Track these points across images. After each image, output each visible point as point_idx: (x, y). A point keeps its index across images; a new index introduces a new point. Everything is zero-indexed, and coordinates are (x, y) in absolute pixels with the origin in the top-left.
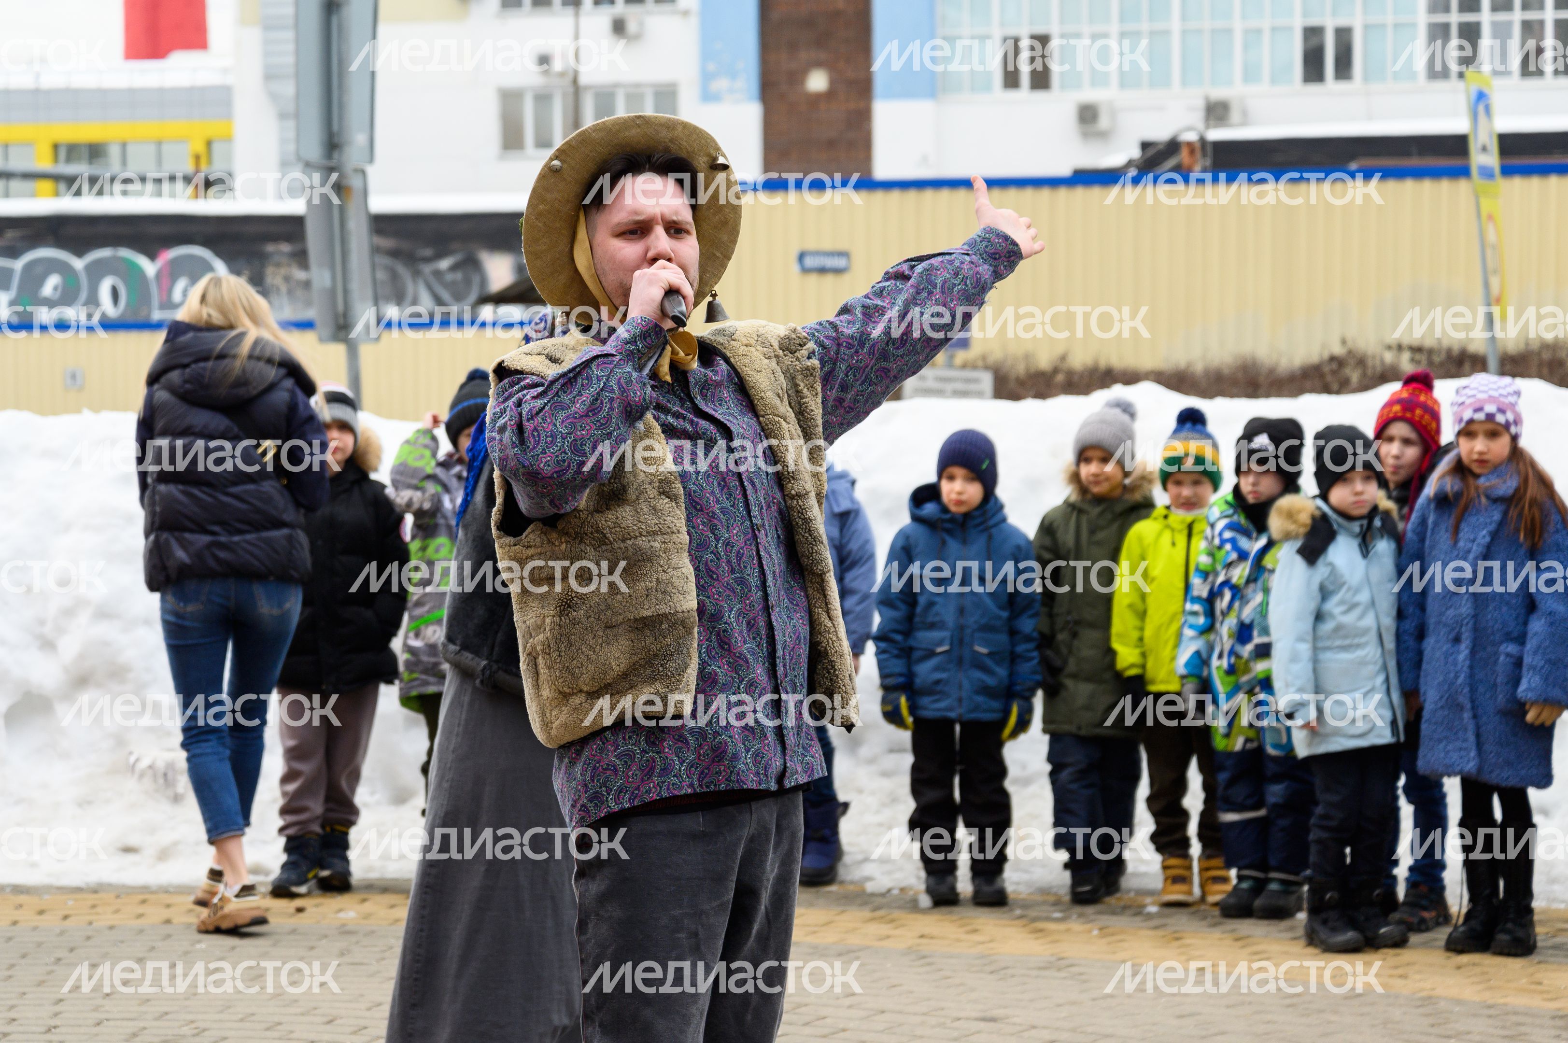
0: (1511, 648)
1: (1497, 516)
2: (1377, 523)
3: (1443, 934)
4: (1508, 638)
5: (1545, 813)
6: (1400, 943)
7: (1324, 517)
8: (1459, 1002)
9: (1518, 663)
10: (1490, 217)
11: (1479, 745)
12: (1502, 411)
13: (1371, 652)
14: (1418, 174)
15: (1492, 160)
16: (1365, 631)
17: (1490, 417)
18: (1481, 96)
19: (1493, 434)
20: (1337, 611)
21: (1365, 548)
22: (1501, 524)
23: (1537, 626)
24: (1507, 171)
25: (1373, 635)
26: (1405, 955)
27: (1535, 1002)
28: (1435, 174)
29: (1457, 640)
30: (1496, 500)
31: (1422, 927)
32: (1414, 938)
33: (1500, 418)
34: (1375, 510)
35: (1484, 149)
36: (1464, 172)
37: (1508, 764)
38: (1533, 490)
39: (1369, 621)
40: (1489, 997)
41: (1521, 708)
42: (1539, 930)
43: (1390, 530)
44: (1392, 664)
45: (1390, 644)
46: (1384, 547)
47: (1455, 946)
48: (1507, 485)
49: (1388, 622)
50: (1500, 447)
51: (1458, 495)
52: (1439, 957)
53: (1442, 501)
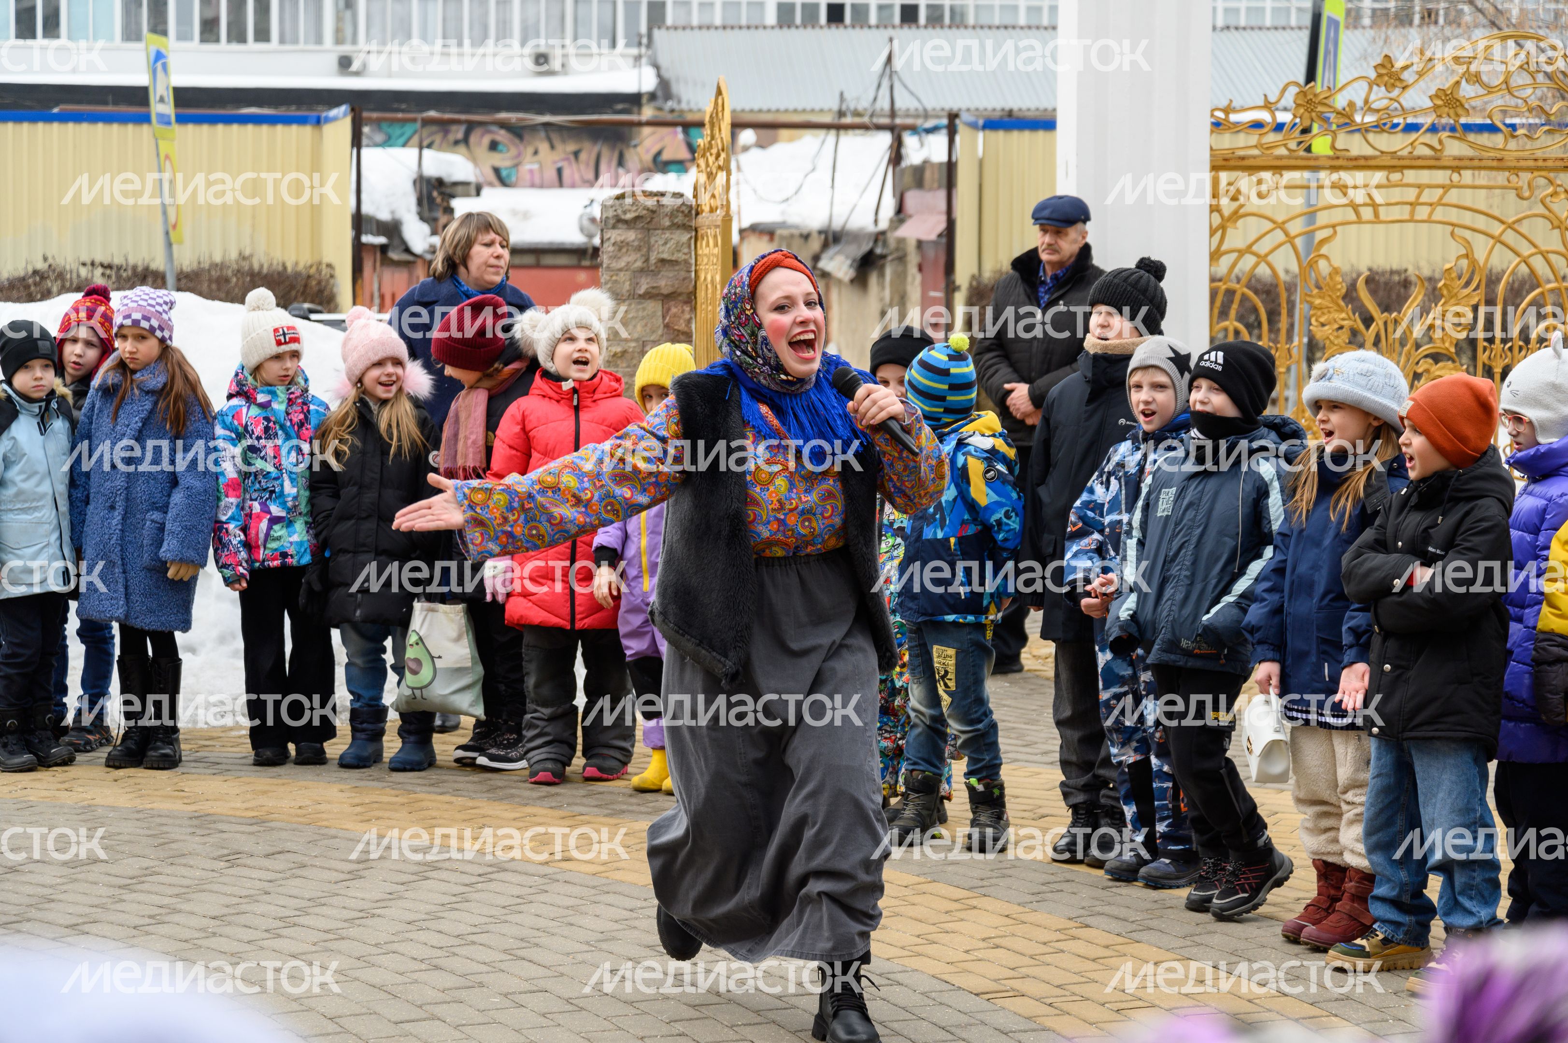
0: (156, 516)
1: (148, 406)
2: (54, 405)
3: (103, 753)
4: (154, 507)
5: (192, 650)
6: (68, 762)
7: (9, 397)
8: (113, 808)
9: (161, 528)
10: (167, 157)
11: (127, 595)
12: (147, 319)
13: (47, 513)
14: (108, 119)
15: (168, 109)
16: (42, 496)
17: (136, 323)
18: (159, 56)
19: (141, 338)
20: (18, 479)
21: (43, 427)
22: (152, 412)
23: (177, 497)
24: (181, 119)
25: (49, 500)
26: (72, 771)
27: (177, 806)
28: (123, 120)
29: (112, 508)
30: (148, 393)
31: (87, 748)
32: (80, 757)
33: (145, 324)
34: (52, 392)
35: (162, 100)
36: (145, 119)
37: (151, 611)
38: (179, 384)
39: (46, 488)
40: (138, 804)
41: (163, 567)
42: (183, 746)
43: (65, 412)
44: (65, 524)
45: (64, 506)
46: (59, 425)
47: (113, 763)
48: (156, 381)
49: (62, 488)
50: (150, 348)
51: (115, 388)
52: (100, 772)
53: (107, 391)
